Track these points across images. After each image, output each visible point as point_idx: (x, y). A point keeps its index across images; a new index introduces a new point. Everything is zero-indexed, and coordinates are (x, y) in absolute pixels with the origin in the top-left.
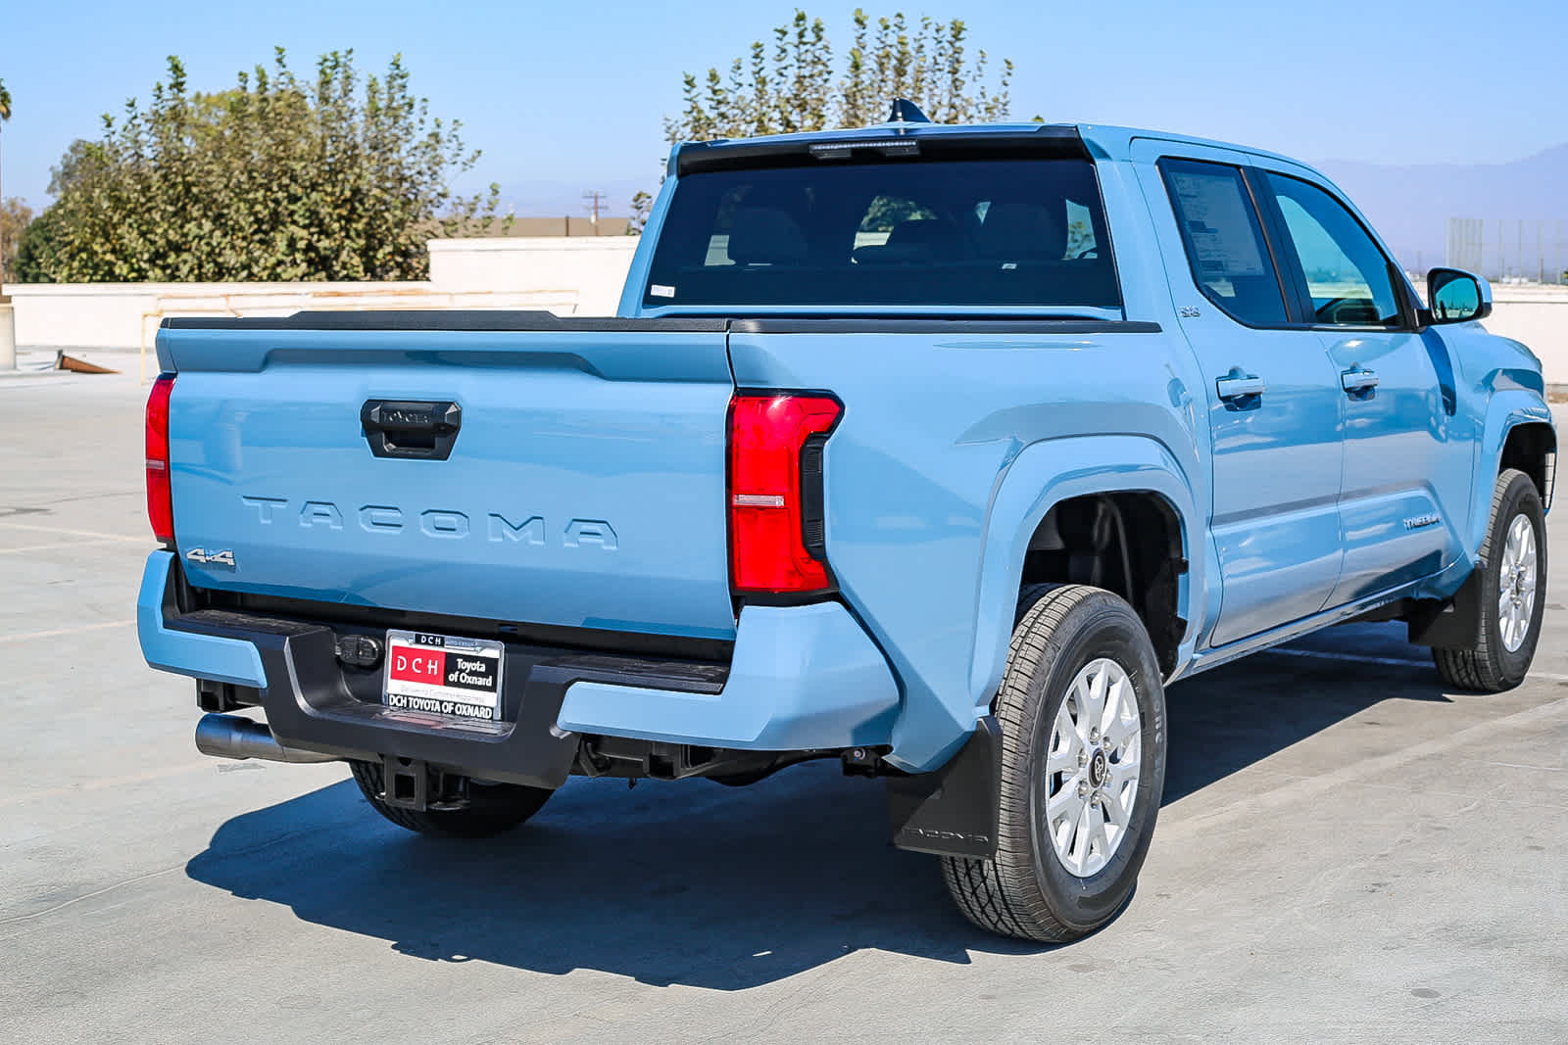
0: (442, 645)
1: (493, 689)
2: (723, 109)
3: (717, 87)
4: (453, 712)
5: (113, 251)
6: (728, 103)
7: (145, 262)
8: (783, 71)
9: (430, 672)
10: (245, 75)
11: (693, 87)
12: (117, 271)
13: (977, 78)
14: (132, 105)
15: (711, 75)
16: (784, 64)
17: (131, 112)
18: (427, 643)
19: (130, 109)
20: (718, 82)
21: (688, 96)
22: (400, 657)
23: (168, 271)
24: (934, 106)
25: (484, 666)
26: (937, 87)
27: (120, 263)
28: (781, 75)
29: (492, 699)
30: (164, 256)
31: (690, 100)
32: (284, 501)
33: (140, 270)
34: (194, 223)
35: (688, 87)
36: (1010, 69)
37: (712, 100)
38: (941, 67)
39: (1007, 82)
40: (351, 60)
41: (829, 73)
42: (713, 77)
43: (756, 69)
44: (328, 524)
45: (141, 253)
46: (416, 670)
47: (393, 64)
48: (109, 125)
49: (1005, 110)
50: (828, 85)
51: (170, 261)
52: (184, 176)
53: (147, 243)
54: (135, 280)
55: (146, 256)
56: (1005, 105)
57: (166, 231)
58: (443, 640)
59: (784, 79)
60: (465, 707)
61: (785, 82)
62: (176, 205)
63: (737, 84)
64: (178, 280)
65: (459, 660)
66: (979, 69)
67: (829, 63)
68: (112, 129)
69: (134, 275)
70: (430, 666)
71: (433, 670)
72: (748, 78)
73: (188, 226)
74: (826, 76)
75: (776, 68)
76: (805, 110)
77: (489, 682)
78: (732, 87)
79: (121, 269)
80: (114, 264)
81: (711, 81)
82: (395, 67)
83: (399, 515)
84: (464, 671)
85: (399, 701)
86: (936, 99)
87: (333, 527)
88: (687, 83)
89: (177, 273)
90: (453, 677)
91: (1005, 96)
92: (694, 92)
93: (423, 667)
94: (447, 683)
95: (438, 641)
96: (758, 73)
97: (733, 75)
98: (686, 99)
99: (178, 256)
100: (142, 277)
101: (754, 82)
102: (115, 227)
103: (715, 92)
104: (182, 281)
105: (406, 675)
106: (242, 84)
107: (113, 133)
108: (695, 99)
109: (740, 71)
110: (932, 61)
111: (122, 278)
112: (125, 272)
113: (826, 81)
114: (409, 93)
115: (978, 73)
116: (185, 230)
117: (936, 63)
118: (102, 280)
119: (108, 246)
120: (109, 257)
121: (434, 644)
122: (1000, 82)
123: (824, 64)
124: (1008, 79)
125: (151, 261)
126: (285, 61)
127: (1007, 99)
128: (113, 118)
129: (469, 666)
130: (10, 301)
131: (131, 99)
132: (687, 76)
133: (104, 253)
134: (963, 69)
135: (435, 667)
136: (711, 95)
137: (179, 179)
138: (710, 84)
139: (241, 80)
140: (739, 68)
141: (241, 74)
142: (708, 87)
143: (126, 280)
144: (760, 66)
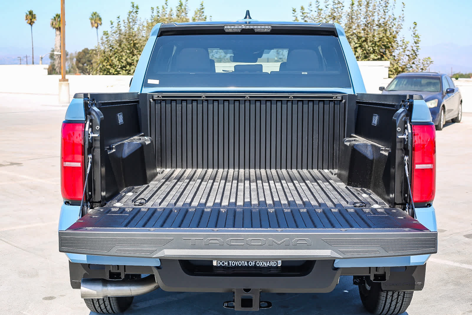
2: (306, 19)
3: (303, 12)
5: (110, 65)
6: (308, 17)
7: (119, 68)
8: (327, 6)
10: (153, 8)
11: (295, 12)
12: (111, 71)
13: (393, 9)
14: (119, 18)
15: (301, 8)
16: (327, 4)
17: (118, 20)
19: (118, 19)
20: (304, 10)
21: (294, 15)
23: (127, 72)
24: (379, 18)
26: (380, 12)
27: (112, 69)
28: (327, 7)
30: (125, 67)
31: (295, 16)
33: (118, 71)
34: (136, 56)
35: (294, 12)
36: (404, 5)
37: (302, 16)
38: (382, 5)
39: (404, 10)
40: (187, 3)
41: (343, 7)
42: (302, 8)
43: (317, 6)
45: (118, 66)
47: (201, 5)
48: (112, 24)
49: (403, 19)
50: (343, 11)
51: (127, 68)
52: (133, 41)
53: (121, 62)
54: (117, 74)
55: (120, 67)
56: (403, 18)
57: (126, 59)
59: (327, 9)
61: (328, 10)
62: (130, 50)
63: (310, 10)
64: (130, 74)
66: (394, 6)
67: (343, 3)
68: (112, 26)
69: (116, 73)
72: (314, 8)
73: (134, 57)
74: (342, 8)
75: (325, 5)
76: (335, 19)
78: (309, 11)
79: (112, 70)
80: (110, 69)
81: (302, 10)
82: (201, 6)
86: (380, 16)
88: (293, 11)
89: (129, 72)
91: (403, 15)
92: (296, 13)
96: (318, 7)
97: (309, 8)
98: (293, 16)
99: (130, 67)
100: (118, 73)
101: (316, 10)
102: (111, 57)
103: (303, 13)
104: (131, 75)
106: (152, 11)
107: (113, 27)
108: (296, 16)
109: (311, 6)
110: (379, 3)
111: (112, 74)
112: (113, 72)
113: (342, 9)
114: (205, 14)
115: (394, 7)
116: (133, 59)
117: (380, 3)
118: (106, 74)
119: (108, 64)
120: (108, 67)
122: (401, 10)
123: (342, 4)
124: (404, 9)
125: (121, 68)
126: (167, 4)
127: (404, 16)
128: (113, 22)
130: (68, 81)
131: (119, 16)
132: (293, 8)
133: (107, 65)
134: (389, 5)
136: (302, 15)
137: (132, 42)
138: (301, 11)
139: (152, 10)
140: (311, 5)
141: (152, 8)
142: (301, 12)
143: (114, 74)
144: (318, 5)
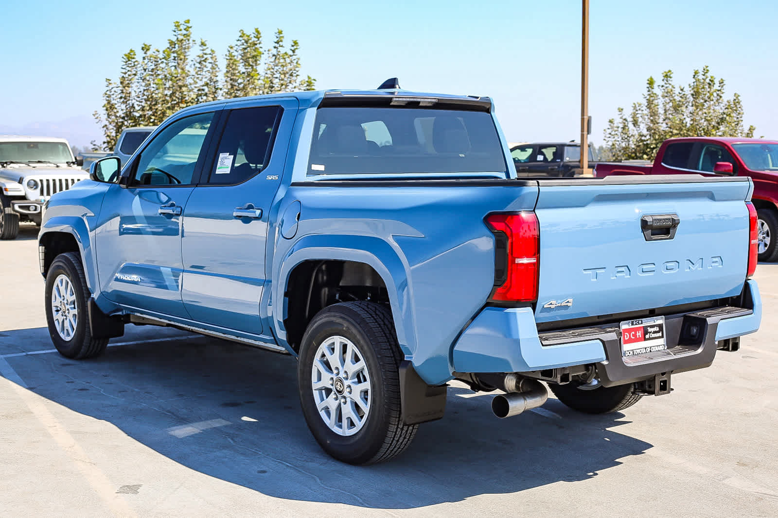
0: (642, 323)
1: (662, 337)
4: (650, 351)
9: (638, 337)
18: (636, 324)
22: (626, 334)
25: (658, 328)
29: (662, 341)
32: (605, 268)
44: (624, 276)
46: (632, 338)
58: (642, 322)
60: (654, 348)
65: (648, 328)
70: (638, 334)
71: (639, 335)
77: (660, 334)
83: (654, 266)
84: (651, 332)
85: (630, 353)
87: (626, 277)
90: (647, 336)
93: (635, 335)
94: (645, 339)
95: (640, 322)
105: (630, 341)
121: (639, 324)
129: (652, 330)
135: (640, 334)
